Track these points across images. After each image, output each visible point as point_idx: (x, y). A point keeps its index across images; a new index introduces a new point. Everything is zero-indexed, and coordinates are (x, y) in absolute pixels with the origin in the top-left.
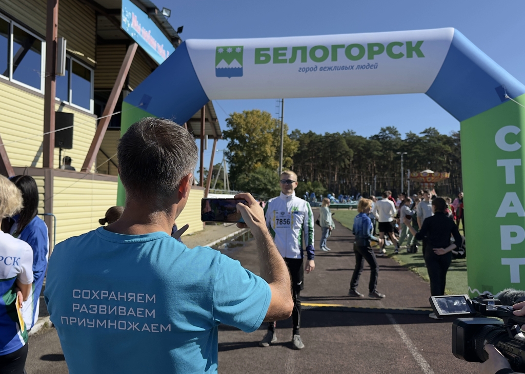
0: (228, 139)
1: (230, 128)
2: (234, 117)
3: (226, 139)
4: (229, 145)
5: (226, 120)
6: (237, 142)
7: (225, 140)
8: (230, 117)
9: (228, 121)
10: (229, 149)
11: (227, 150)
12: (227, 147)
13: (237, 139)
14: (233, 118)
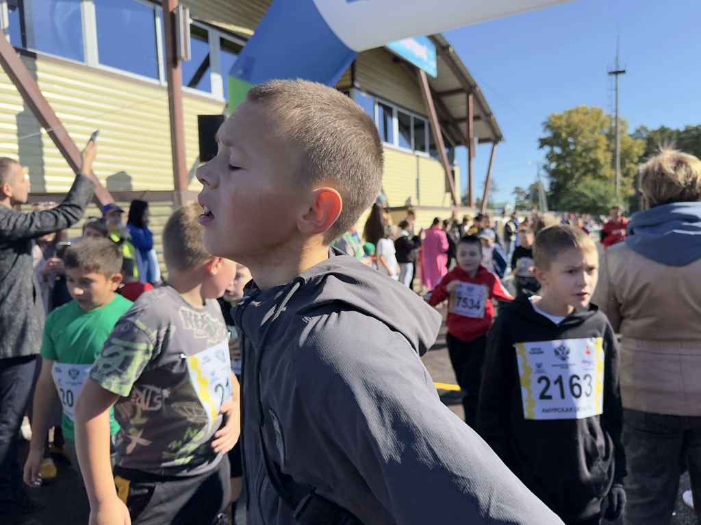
0: (546, 147)
1: (548, 134)
2: (552, 119)
3: (543, 147)
4: (547, 155)
5: (543, 124)
6: (558, 150)
7: (542, 149)
8: (547, 120)
9: (545, 125)
10: (548, 160)
11: (546, 162)
12: (546, 158)
13: (557, 147)
14: (551, 121)
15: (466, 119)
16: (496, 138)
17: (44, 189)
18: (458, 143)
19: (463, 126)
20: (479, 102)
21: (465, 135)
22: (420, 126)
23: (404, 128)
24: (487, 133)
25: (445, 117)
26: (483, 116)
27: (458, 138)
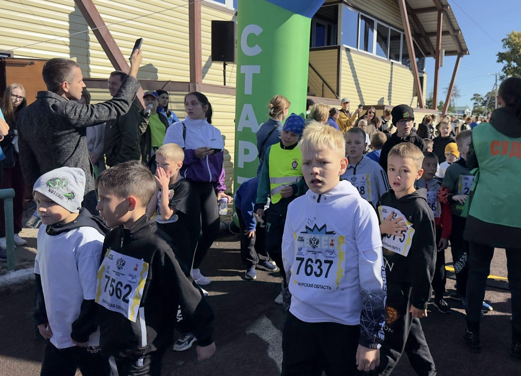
0: (504, 61)
1: (507, 50)
2: (512, 36)
3: (501, 61)
4: (505, 68)
5: (503, 41)
6: (514, 64)
7: (500, 63)
8: (507, 37)
9: (505, 41)
10: (505, 73)
11: (502, 74)
12: (503, 70)
13: (515, 61)
14: (511, 38)
15: (436, 34)
16: (461, 51)
17: (89, 75)
18: (428, 54)
19: (433, 39)
20: (449, 20)
21: (435, 47)
22: (396, 37)
23: (382, 39)
24: (454, 47)
25: (418, 31)
26: (451, 32)
27: (428, 50)
